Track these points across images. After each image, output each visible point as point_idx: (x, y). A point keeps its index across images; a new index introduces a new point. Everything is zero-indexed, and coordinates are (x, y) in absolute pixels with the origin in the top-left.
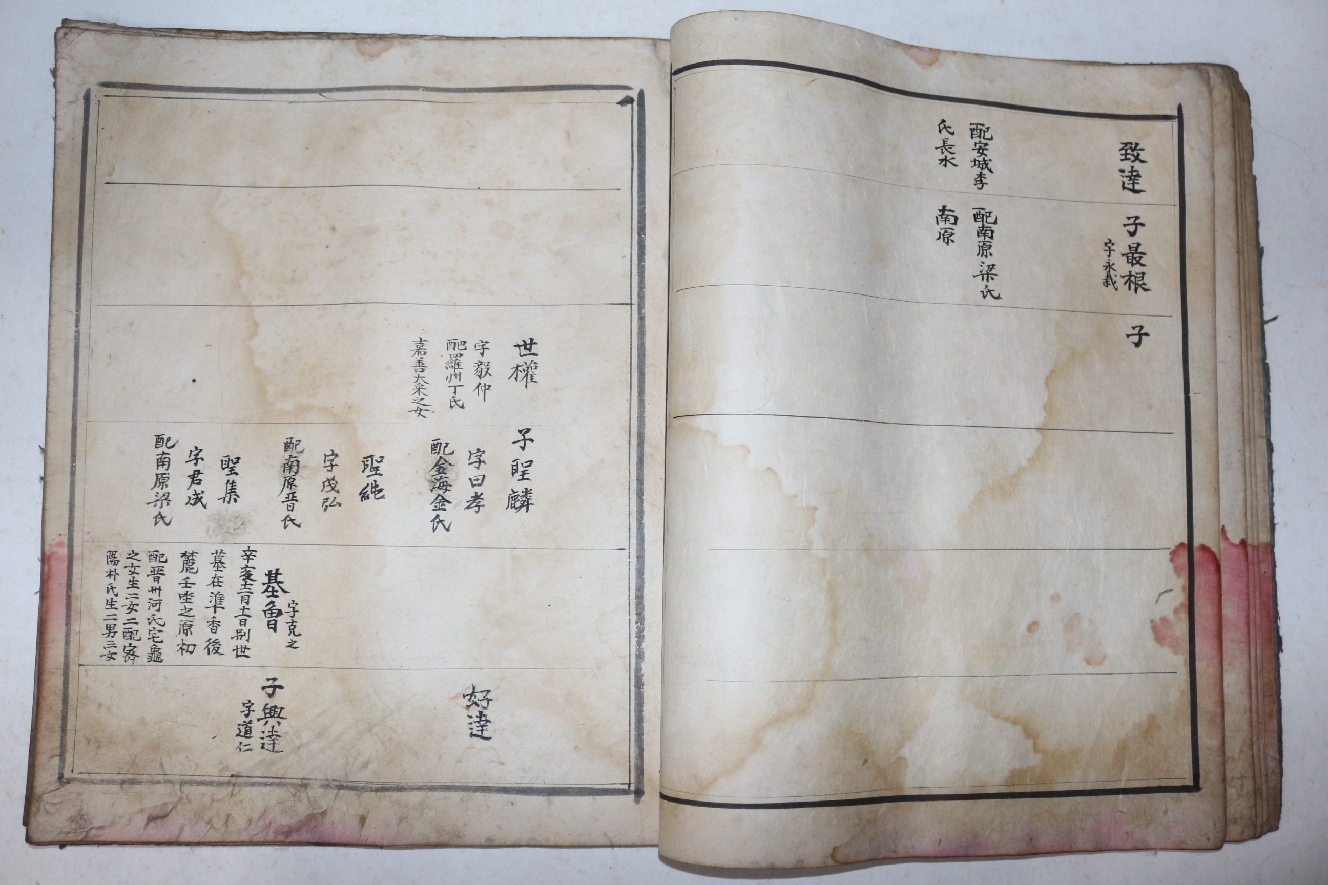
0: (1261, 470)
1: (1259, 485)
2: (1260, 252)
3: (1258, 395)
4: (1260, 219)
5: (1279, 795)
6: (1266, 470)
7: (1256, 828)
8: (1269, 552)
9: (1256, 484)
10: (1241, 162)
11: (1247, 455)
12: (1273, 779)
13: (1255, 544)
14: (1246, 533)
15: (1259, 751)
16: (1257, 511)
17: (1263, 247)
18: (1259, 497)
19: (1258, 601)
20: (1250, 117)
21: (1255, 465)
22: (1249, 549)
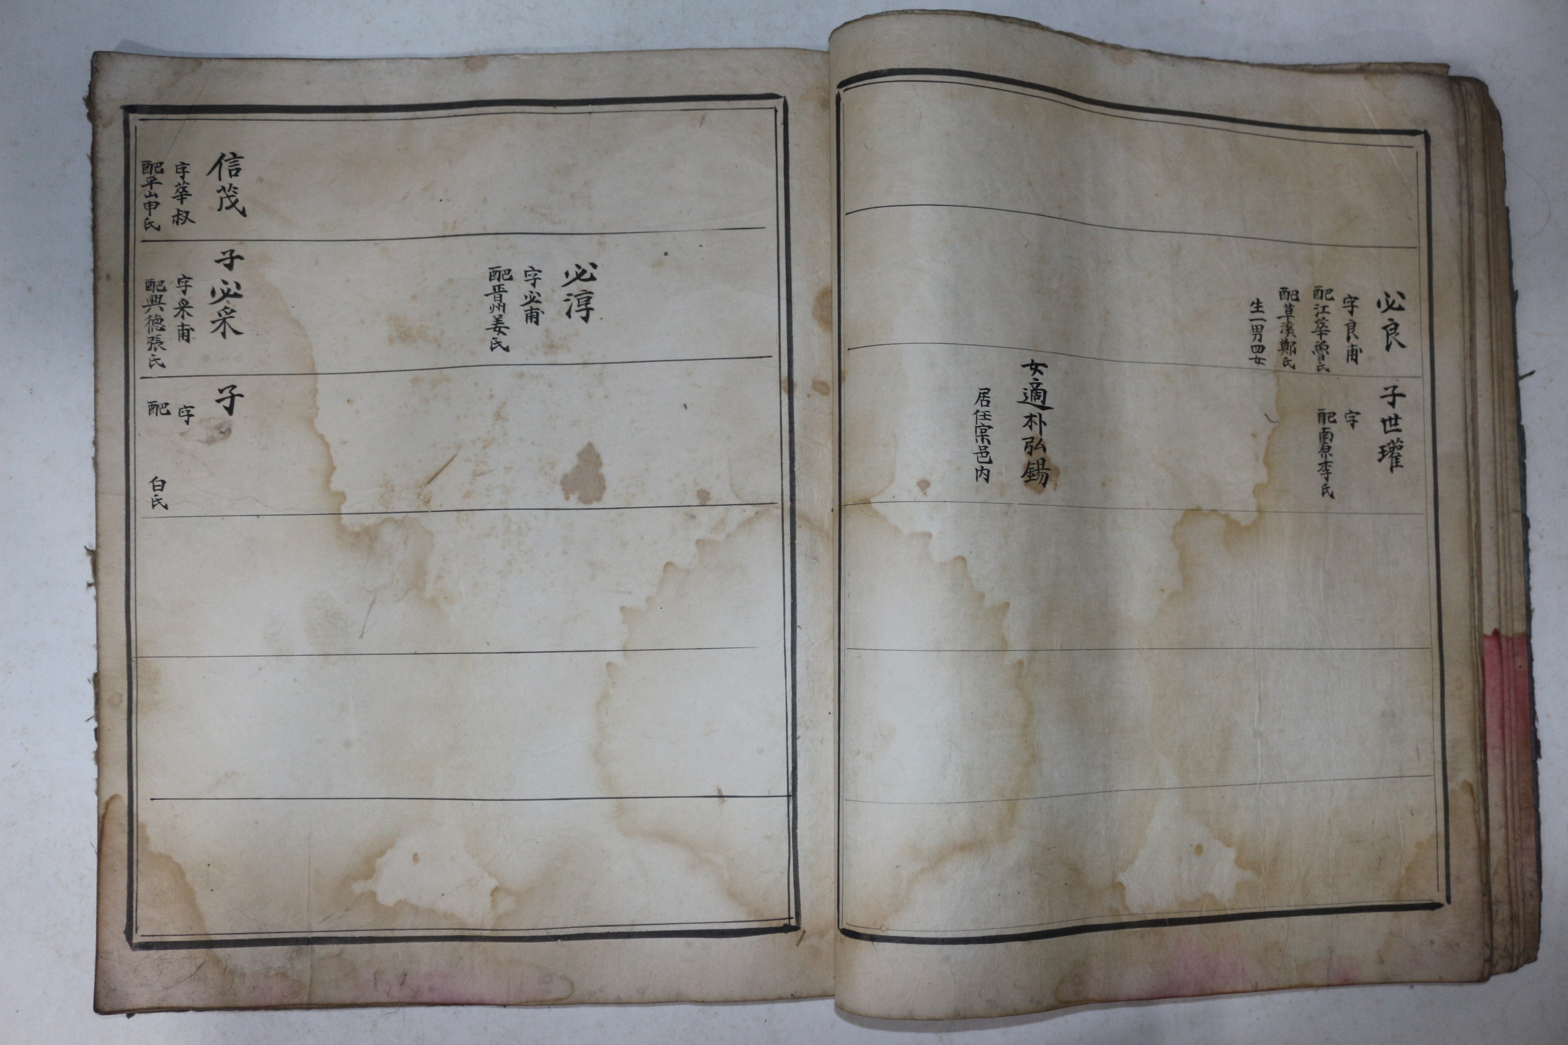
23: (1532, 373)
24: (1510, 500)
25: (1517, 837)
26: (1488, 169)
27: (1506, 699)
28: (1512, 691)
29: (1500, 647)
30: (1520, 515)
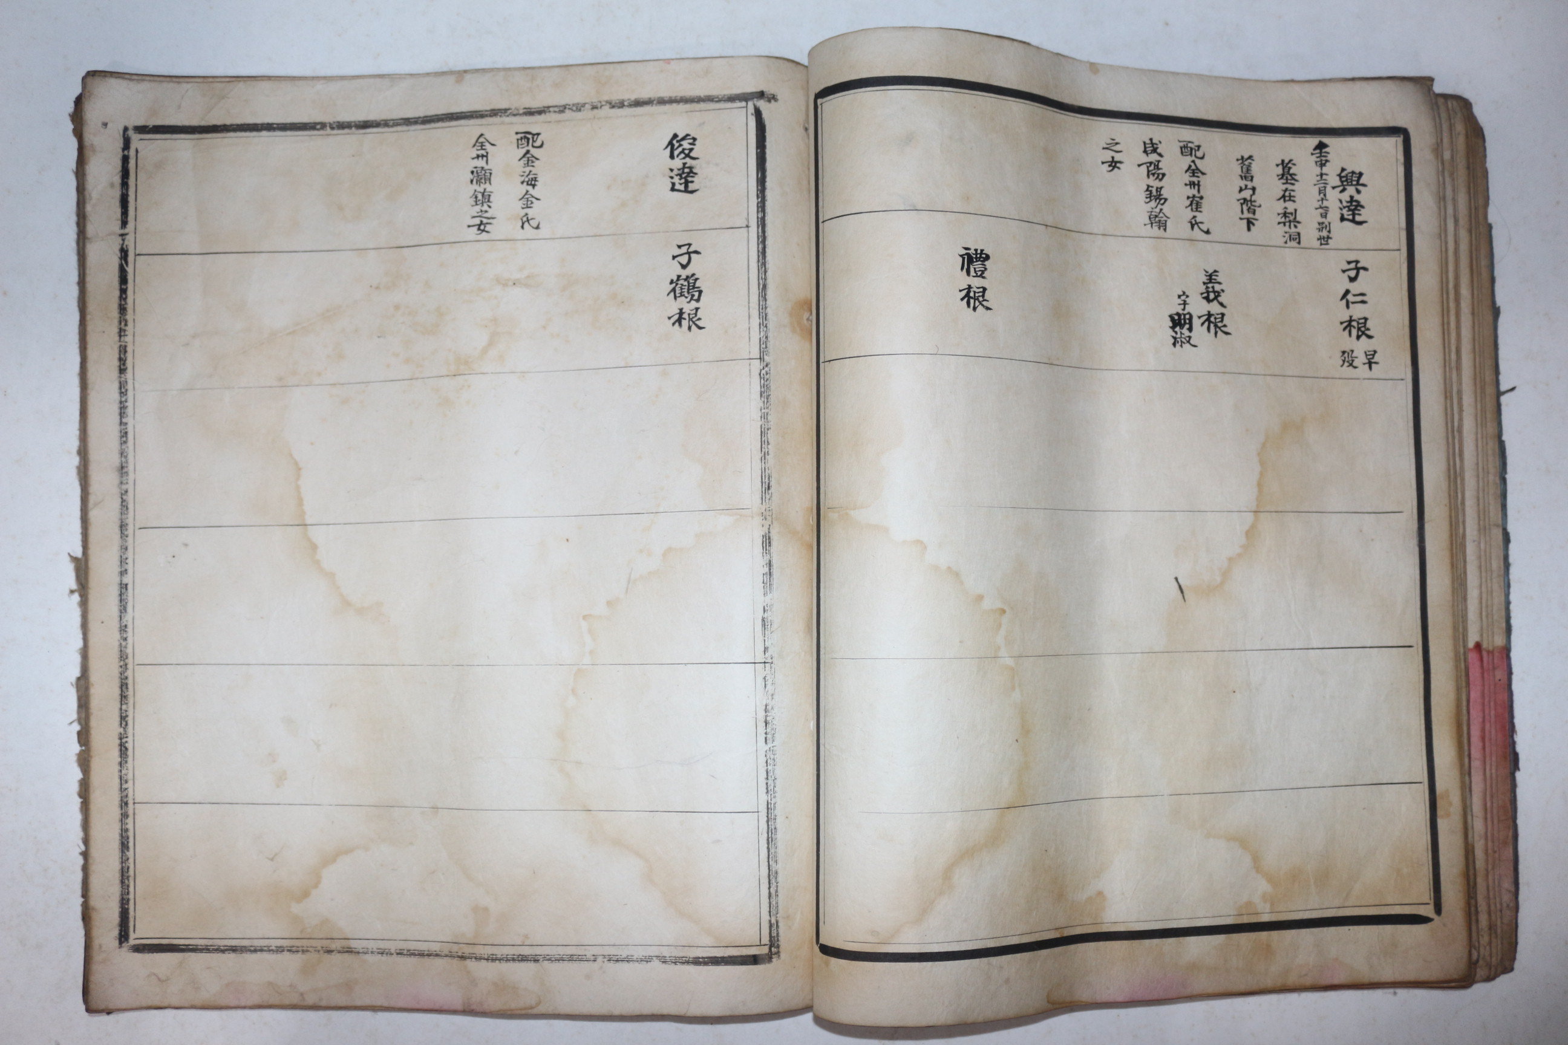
0: (1496, 564)
1: (1494, 581)
2: (1496, 312)
3: (1493, 478)
4: (1496, 273)
5: (1514, 933)
6: (1502, 563)
7: (1490, 969)
8: (1505, 656)
9: (1491, 579)
10: (1476, 208)
11: (1482, 546)
12: (1508, 914)
13: (1491, 648)
14: (1482, 635)
15: (1494, 882)
16: (1492, 611)
17: (1499, 307)
18: (1494, 594)
19: (1493, 713)
20: (1485, 156)
21: (1490, 557)
22: (1485, 654)
23: (1513, 389)
24: (1492, 514)
25: (1496, 849)
26: (1472, 185)
27: (1487, 712)
28: (1492, 704)
29: (1481, 660)
30: (1500, 530)
